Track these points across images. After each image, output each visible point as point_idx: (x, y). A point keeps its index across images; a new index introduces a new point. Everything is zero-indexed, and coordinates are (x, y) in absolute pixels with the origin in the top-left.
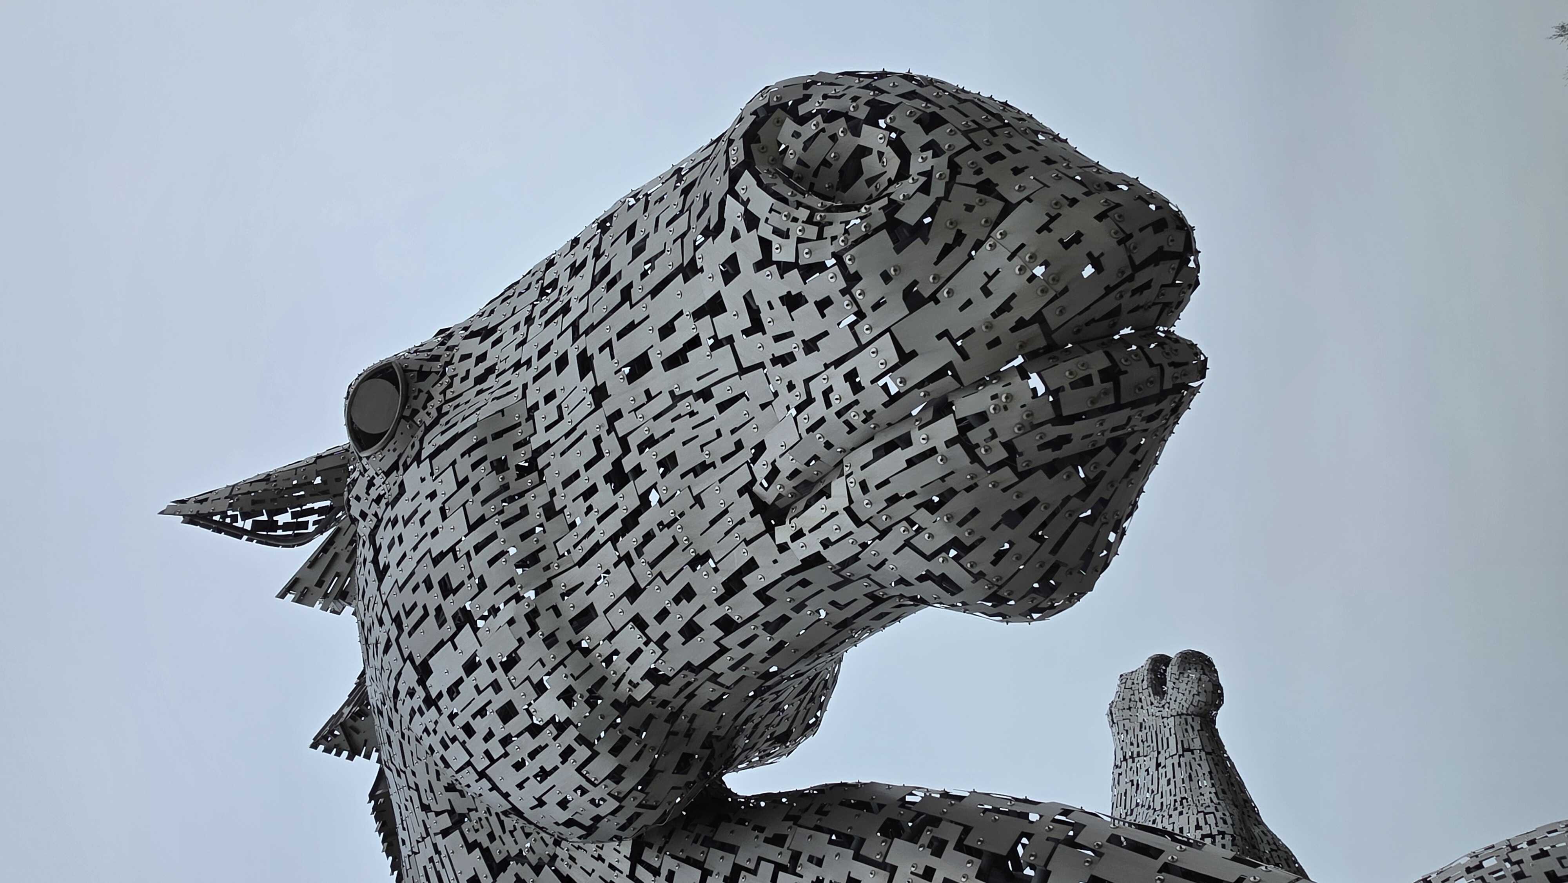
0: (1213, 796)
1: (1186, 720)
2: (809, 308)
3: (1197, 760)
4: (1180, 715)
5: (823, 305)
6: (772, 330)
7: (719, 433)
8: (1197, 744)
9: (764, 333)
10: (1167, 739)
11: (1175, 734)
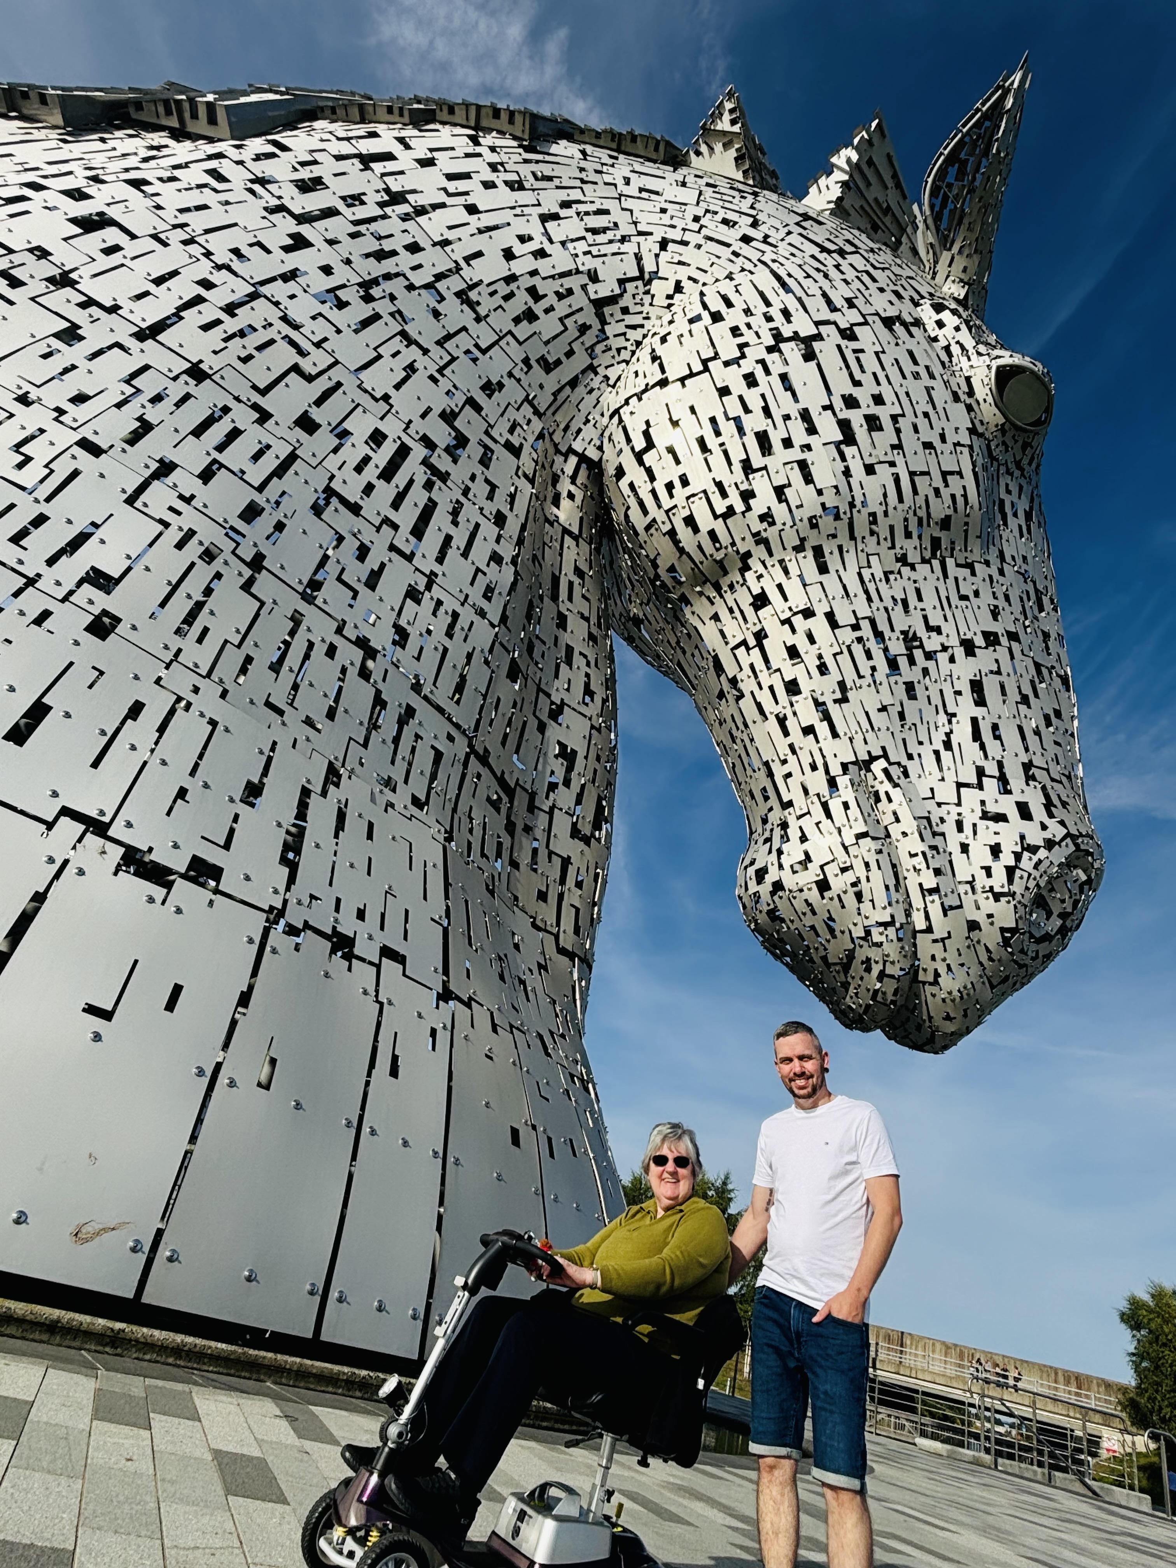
2: (988, 860)
5: (988, 871)
6: (982, 824)
7: (921, 743)
9: (981, 818)
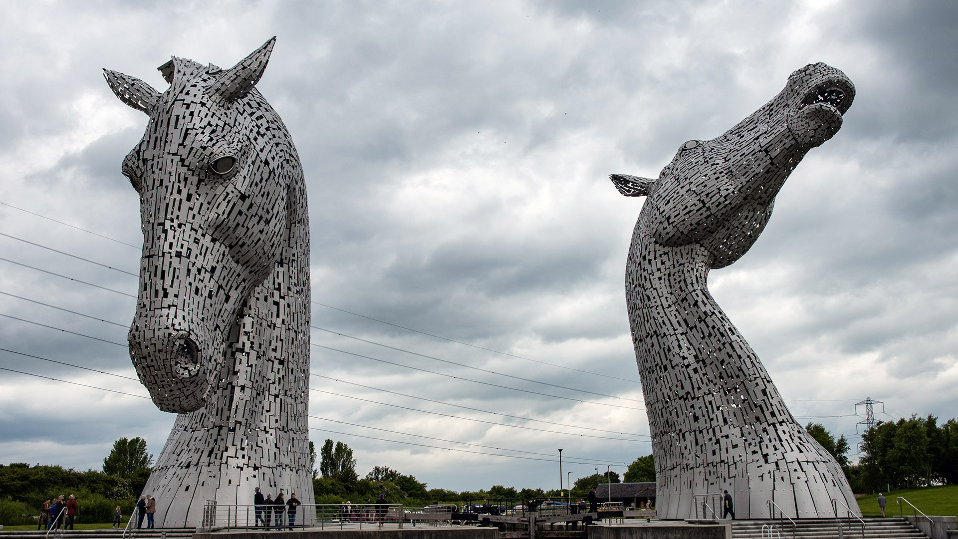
0: (740, 186)
1: (789, 136)
3: (763, 161)
4: (790, 131)
8: (773, 154)
10: (774, 133)
11: (776, 136)
